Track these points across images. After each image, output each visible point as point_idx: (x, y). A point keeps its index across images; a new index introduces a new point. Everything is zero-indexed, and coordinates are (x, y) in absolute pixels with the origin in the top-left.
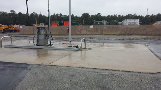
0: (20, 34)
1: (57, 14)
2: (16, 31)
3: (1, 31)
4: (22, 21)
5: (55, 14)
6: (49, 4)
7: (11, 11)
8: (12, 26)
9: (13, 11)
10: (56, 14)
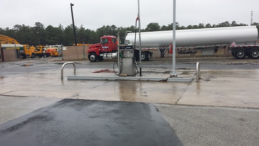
0: (63, 60)
1: (108, 26)
2: (48, 55)
3: (29, 55)
4: (53, 39)
5: (104, 26)
6: (139, 10)
7: (36, 23)
8: (40, 48)
9: (39, 23)
10: (106, 26)
